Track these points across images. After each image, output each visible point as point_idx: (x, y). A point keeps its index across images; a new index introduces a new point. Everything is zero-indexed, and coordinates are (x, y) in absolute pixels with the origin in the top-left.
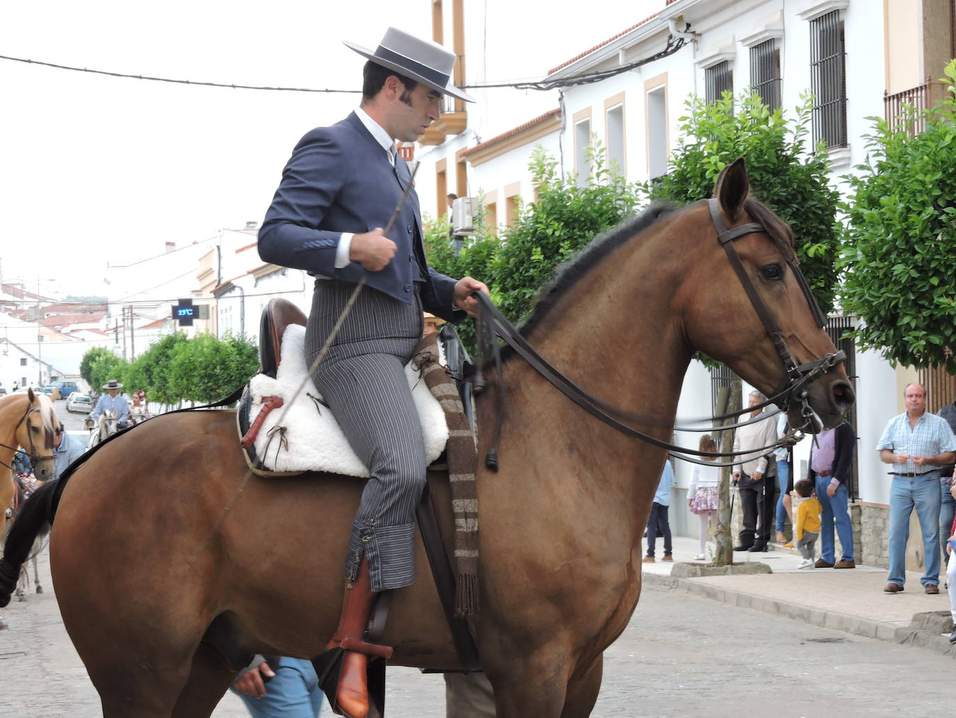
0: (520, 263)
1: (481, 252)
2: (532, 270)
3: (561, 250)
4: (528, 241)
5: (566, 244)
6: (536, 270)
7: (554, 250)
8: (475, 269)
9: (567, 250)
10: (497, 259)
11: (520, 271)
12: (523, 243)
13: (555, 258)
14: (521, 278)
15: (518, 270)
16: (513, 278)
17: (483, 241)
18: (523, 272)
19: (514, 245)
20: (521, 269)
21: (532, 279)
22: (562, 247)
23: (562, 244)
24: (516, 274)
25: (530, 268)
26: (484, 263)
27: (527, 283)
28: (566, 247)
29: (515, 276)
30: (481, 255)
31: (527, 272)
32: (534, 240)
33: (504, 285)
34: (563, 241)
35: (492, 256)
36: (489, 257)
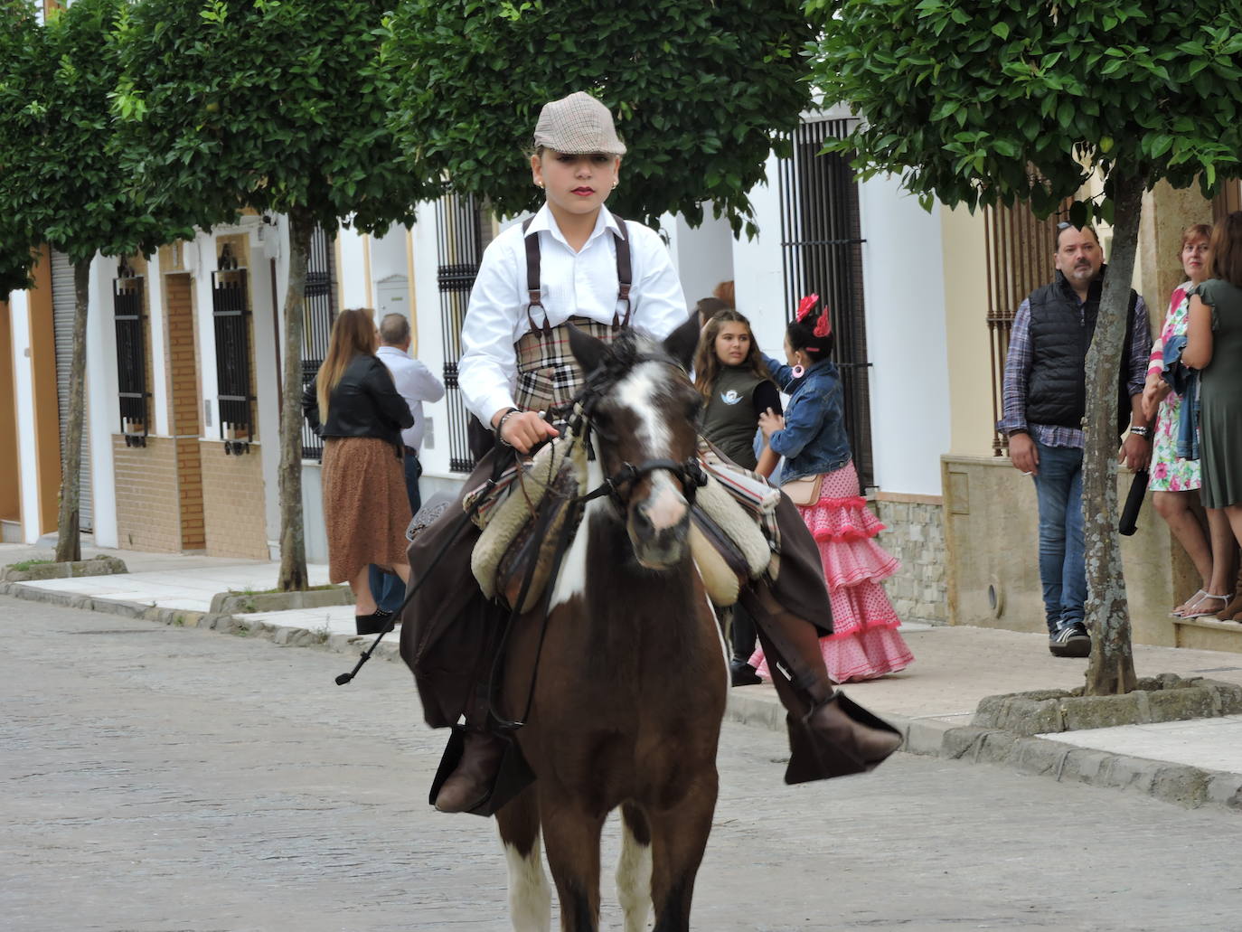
0: (174, 33)
1: (92, 16)
2: (198, 45)
6: (207, 45)
8: (81, 49)
11: (176, 47)
13: (245, 18)
14: (177, 61)
15: (170, 44)
16: (160, 63)
18: (181, 51)
20: (178, 42)
21: (199, 63)
24: (167, 54)
25: (194, 39)
26: (97, 37)
27: (191, 73)
29: (165, 59)
30: (92, 20)
31: (188, 48)
33: (142, 78)
35: (114, 23)
36: (109, 24)
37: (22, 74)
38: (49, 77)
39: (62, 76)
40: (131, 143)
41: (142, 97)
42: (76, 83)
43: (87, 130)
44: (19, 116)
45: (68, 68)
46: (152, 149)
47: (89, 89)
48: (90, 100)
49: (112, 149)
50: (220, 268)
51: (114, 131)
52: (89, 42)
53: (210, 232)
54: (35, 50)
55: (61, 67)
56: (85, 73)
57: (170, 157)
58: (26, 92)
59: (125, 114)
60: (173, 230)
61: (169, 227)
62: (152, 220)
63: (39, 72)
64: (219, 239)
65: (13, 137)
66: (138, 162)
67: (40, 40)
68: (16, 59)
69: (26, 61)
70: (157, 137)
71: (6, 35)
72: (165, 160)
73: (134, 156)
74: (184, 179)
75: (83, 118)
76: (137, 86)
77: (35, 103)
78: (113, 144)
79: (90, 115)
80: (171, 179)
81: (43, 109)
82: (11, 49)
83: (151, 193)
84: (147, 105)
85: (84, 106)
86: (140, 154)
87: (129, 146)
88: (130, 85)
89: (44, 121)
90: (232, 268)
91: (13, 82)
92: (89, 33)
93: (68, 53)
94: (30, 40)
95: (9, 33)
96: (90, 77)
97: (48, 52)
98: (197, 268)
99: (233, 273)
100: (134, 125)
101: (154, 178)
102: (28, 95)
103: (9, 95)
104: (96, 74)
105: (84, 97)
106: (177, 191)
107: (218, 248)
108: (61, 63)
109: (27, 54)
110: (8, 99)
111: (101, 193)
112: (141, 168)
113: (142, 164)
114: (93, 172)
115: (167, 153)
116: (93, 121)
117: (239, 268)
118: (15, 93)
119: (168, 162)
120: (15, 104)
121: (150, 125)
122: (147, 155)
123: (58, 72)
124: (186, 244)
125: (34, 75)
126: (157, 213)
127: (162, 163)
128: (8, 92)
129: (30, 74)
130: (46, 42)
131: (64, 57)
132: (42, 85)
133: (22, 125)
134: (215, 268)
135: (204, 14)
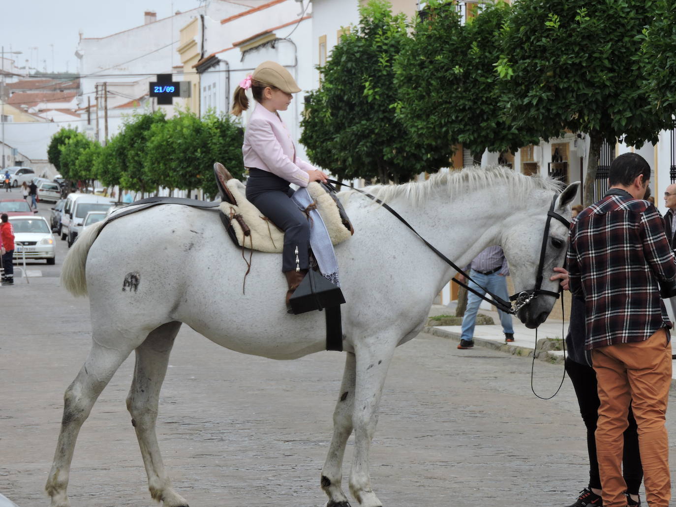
0: (531, 32)
1: (490, 21)
2: (544, 40)
3: (578, 18)
4: (541, 7)
5: (583, 11)
6: (548, 40)
7: (569, 17)
8: (483, 39)
9: (583, 17)
10: (507, 27)
11: (531, 40)
12: (535, 8)
13: (570, 26)
14: (532, 48)
15: (528, 38)
16: (522, 48)
17: (493, 8)
18: (535, 42)
19: (525, 11)
20: (533, 38)
21: (544, 49)
22: (579, 14)
23: (578, 11)
24: (526, 44)
25: (542, 37)
26: (491, 33)
27: (539, 54)
28: (583, 14)
29: (526, 46)
30: (490, 24)
31: (538, 41)
32: (548, 5)
33: (513, 56)
34: (580, 8)
35: (502, 25)
36: (499, 26)
37: (450, 51)
38: (465, 54)
39: (472, 53)
40: (505, 91)
41: (511, 66)
42: (480, 58)
43: (484, 83)
44: (448, 74)
45: (475, 49)
46: (516, 95)
47: (486, 61)
48: (486, 67)
49: (494, 94)
50: (553, 161)
51: (496, 85)
52: (488, 36)
53: (548, 142)
54: (458, 38)
55: (472, 48)
56: (485, 52)
57: (526, 101)
58: (452, 61)
59: (502, 75)
60: (528, 138)
61: (526, 137)
62: (516, 132)
63: (460, 50)
64: (553, 145)
65: (444, 85)
66: (508, 102)
67: (461, 33)
68: (447, 43)
69: (453, 44)
70: (519, 88)
71: (442, 30)
72: (523, 102)
73: (505, 98)
74: (533, 112)
75: (482, 76)
76: (510, 61)
77: (457, 67)
78: (496, 91)
79: (486, 75)
80: (525, 113)
81: (462, 71)
82: (445, 37)
83: (514, 119)
84: (514, 71)
85: (482, 70)
86: (509, 98)
87: (504, 93)
88: (505, 60)
89: (461, 77)
90: (559, 161)
91: (445, 55)
92: (487, 31)
93: (476, 41)
94: (455, 33)
95: (444, 29)
96: (487, 54)
97: (465, 40)
98: (541, 160)
99: (560, 164)
100: (507, 82)
101: (517, 111)
102: (453, 63)
103: (443, 62)
104: (490, 53)
105: (483, 65)
106: (529, 119)
107: (552, 150)
108: (472, 46)
109: (453, 40)
110: (442, 64)
111: (490, 117)
112: (509, 106)
113: (510, 103)
114: (486, 106)
115: (524, 98)
116: (487, 78)
117: (563, 161)
118: (446, 61)
119: (525, 103)
120: (445, 67)
121: (515, 81)
122: (513, 98)
123: (470, 50)
124: (535, 147)
125: (457, 52)
126: (520, 129)
127: (521, 103)
128: (442, 60)
129: (454, 52)
130: (465, 34)
131: (475, 43)
132: (461, 58)
133: (449, 79)
134: (550, 161)
135: (548, 23)
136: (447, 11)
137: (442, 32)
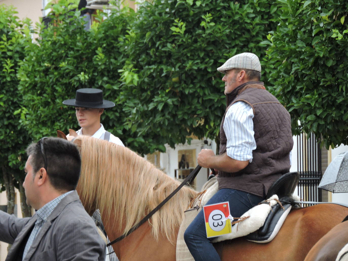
0: (156, 38)
1: (116, 27)
2: (169, 45)
3: (203, 24)
4: (166, 13)
5: (208, 17)
6: (174, 45)
7: (194, 23)
8: (108, 45)
9: (208, 23)
10: (132, 33)
11: (157, 46)
12: (160, 14)
13: (195, 31)
14: (157, 54)
15: (154, 44)
16: (148, 54)
17: (118, 14)
18: (160, 48)
19: (150, 17)
20: (158, 43)
21: (169, 55)
22: (204, 20)
23: (203, 17)
24: (152, 50)
25: (167, 42)
26: (116, 39)
27: (164, 60)
28: (208, 20)
29: (151, 52)
30: (115, 30)
31: (164, 46)
32: (173, 11)
33: (138, 62)
34: (205, 13)
35: (127, 31)
36: (124, 32)
37: (75, 58)
38: (90, 60)
39: (97, 59)
40: (130, 97)
41: (137, 72)
42: (105, 64)
43: (109, 90)
44: (72, 80)
45: (100, 55)
46: (141, 101)
47: (112, 67)
48: (112, 73)
49: (120, 100)
50: (180, 167)
51: (121, 91)
52: (113, 41)
53: (174, 148)
54: (83, 44)
55: (96, 54)
56: (109, 59)
57: (151, 106)
58: (77, 68)
59: (128, 81)
60: (154, 146)
61: (152, 144)
62: (143, 140)
63: (84, 57)
64: (180, 152)
65: (69, 92)
66: (134, 108)
67: (86, 39)
68: (72, 49)
69: (78, 51)
70: (144, 94)
71: (67, 36)
72: (148, 107)
73: (131, 104)
74: (159, 118)
75: (107, 83)
76: (135, 67)
77: (82, 73)
78: (121, 97)
79: (111, 81)
80: (151, 118)
81: (87, 77)
82: (70, 43)
83: (140, 125)
84: (139, 77)
85: (108, 76)
86: (135, 104)
87: (129, 99)
88: (131, 66)
89: (86, 84)
90: (186, 168)
91: (70, 62)
92: (113, 36)
93: (101, 47)
94: (80, 39)
95: (69, 35)
96: (113, 60)
97: (90, 46)
98: (167, 167)
99: (186, 171)
100: (132, 88)
101: (142, 117)
102: (78, 70)
103: (68, 69)
104: (116, 59)
105: (109, 72)
106: (154, 125)
107: (179, 156)
108: (97, 52)
109: (78, 46)
110: (67, 71)
111: (115, 124)
112: (134, 111)
113: (135, 109)
114: (112, 113)
115: (149, 103)
116: (113, 84)
117: (190, 168)
118: (71, 68)
119: (150, 109)
120: (71, 74)
121: (141, 88)
122: (138, 104)
123: (95, 56)
124: (162, 154)
125: (81, 58)
126: (145, 136)
127: (146, 109)
128: (67, 67)
129: (79, 58)
130: (90, 40)
131: (99, 49)
132: (86, 64)
133: (74, 86)
134: (177, 167)
135: (173, 29)
136: (72, 17)
137: (67, 37)
